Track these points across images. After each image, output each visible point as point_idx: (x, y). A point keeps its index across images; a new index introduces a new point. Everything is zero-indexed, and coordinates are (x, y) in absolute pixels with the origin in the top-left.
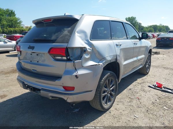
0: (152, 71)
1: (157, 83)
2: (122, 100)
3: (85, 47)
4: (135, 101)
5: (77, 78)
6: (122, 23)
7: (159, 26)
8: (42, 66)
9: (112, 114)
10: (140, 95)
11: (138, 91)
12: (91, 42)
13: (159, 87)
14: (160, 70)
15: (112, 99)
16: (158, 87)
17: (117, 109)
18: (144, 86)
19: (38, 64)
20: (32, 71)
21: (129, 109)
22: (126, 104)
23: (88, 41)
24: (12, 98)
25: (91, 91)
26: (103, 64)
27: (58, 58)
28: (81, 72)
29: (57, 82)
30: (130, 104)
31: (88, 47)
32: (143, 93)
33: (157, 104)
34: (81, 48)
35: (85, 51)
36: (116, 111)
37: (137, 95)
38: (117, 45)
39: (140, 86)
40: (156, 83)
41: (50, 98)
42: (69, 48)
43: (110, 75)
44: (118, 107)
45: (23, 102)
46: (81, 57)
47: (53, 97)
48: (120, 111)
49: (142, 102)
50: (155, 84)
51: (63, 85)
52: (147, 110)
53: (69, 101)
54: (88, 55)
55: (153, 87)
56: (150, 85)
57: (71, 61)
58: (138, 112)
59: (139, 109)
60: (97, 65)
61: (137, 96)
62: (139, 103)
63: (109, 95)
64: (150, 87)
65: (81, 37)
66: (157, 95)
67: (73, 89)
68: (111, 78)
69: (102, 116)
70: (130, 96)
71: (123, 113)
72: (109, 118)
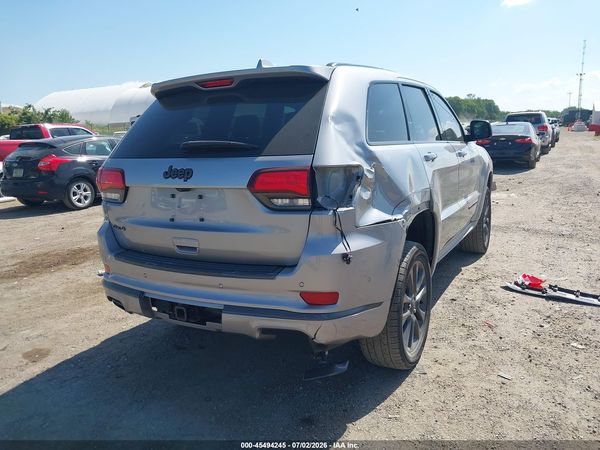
0: (495, 242)
1: (524, 276)
2: (442, 334)
3: (358, 166)
4: (483, 334)
5: (348, 263)
6: (423, 89)
7: (466, 101)
8: (225, 233)
9: (431, 375)
10: (488, 314)
11: (478, 303)
12: (372, 148)
13: (533, 286)
14: (518, 237)
15: (421, 331)
16: (530, 287)
17: (440, 361)
18: (489, 288)
19: (202, 227)
20: (178, 251)
21: (475, 356)
22: (459, 344)
23: (362, 145)
24: (70, 357)
25: (379, 304)
26: (405, 217)
27: (279, 202)
28: (357, 244)
29: (282, 281)
30: (471, 343)
31: (366, 167)
32: (496, 310)
33: (549, 338)
34: (347, 169)
35: (358, 177)
36: (438, 365)
37: (483, 316)
38: (427, 158)
39: (477, 289)
40: (521, 277)
41: (257, 335)
42: (317, 168)
43: (417, 252)
44: (439, 354)
45: (118, 366)
46: (351, 197)
47: (264, 331)
48: (452, 365)
49: (504, 334)
50: (520, 280)
51: (303, 289)
52: (530, 356)
53: (321, 339)
54: (366, 188)
55: (519, 289)
56: (509, 285)
57: (324, 212)
58: (502, 362)
59: (504, 356)
60: (390, 221)
61: (483, 319)
62: (496, 338)
63: (414, 318)
64: (507, 288)
65: (343, 134)
66: (539, 312)
67: (332, 298)
68: (418, 263)
69: (404, 384)
70: (461, 321)
71: (463, 369)
72: (426, 387)
